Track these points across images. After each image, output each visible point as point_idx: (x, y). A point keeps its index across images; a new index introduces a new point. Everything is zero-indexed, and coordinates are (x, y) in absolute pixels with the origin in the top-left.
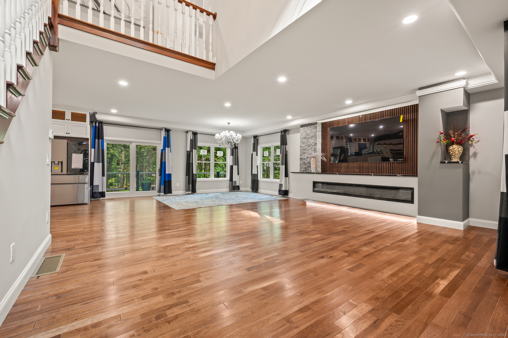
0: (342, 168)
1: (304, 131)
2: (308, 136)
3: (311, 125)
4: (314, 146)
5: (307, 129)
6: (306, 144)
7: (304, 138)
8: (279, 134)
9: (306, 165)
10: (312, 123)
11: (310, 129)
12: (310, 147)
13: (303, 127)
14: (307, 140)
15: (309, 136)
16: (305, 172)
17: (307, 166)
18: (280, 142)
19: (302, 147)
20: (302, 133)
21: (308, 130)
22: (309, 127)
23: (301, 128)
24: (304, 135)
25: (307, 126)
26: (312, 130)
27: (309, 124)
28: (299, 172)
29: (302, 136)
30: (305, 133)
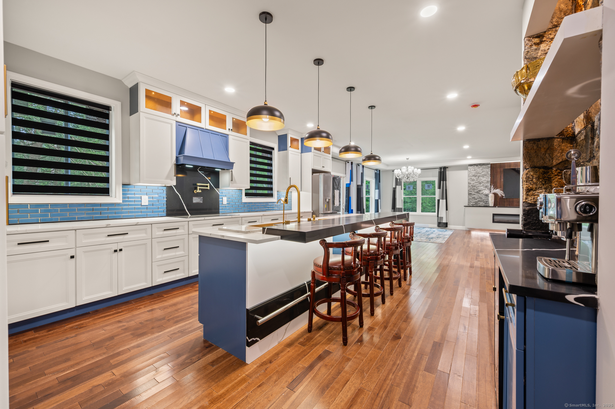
0: (514, 202)
1: (474, 170)
2: (478, 175)
3: (483, 165)
4: (486, 183)
5: (477, 168)
6: (477, 181)
7: (473, 176)
8: (437, 171)
9: (476, 199)
10: (484, 164)
11: (481, 168)
12: (482, 184)
13: (472, 166)
14: (477, 178)
15: (480, 174)
16: (474, 206)
17: (477, 201)
18: (438, 177)
19: (470, 184)
20: (471, 172)
21: (479, 169)
22: (480, 167)
23: (469, 167)
24: (474, 173)
25: (477, 166)
26: (483, 169)
27: (480, 164)
28: (467, 205)
29: (471, 174)
30: (475, 172)
